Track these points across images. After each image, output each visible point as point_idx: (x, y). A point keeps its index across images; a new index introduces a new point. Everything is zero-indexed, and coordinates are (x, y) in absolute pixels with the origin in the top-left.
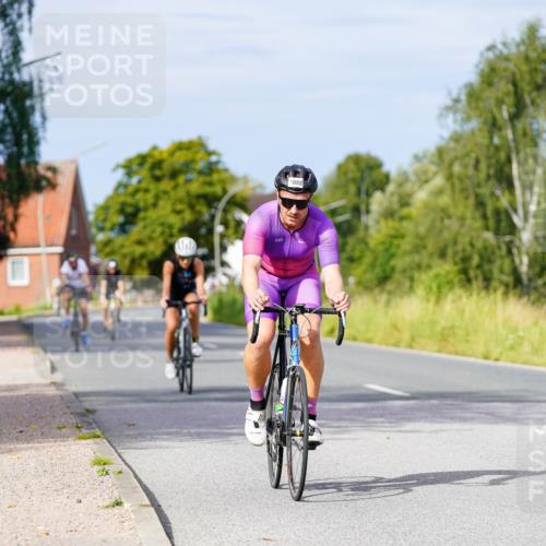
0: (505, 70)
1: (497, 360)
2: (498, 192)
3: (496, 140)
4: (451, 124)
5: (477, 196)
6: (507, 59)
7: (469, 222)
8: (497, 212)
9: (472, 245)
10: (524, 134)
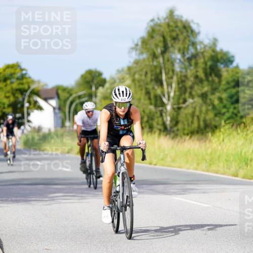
0: (159, 30)
1: (155, 165)
2: (156, 87)
3: (155, 63)
4: (134, 56)
5: (146, 89)
6: (160, 26)
7: (142, 101)
8: (156, 97)
9: (144, 111)
10: (168, 60)
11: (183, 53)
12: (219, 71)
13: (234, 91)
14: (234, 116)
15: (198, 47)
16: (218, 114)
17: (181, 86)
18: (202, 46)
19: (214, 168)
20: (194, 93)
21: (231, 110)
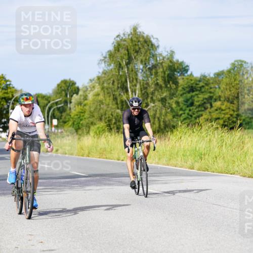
0: (124, 45)
1: (123, 160)
2: (122, 94)
3: (121, 73)
4: (103, 67)
5: (114, 95)
6: (125, 41)
7: (111, 106)
8: (122, 102)
9: (112, 115)
10: (132, 71)
11: (145, 64)
12: (176, 78)
13: (189, 95)
14: (190, 117)
15: (158, 59)
16: (176, 116)
17: (143, 92)
18: (161, 58)
19: (173, 162)
20: (154, 98)
21: (187, 111)
